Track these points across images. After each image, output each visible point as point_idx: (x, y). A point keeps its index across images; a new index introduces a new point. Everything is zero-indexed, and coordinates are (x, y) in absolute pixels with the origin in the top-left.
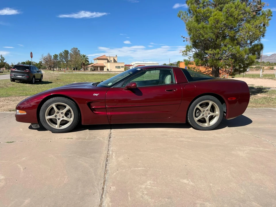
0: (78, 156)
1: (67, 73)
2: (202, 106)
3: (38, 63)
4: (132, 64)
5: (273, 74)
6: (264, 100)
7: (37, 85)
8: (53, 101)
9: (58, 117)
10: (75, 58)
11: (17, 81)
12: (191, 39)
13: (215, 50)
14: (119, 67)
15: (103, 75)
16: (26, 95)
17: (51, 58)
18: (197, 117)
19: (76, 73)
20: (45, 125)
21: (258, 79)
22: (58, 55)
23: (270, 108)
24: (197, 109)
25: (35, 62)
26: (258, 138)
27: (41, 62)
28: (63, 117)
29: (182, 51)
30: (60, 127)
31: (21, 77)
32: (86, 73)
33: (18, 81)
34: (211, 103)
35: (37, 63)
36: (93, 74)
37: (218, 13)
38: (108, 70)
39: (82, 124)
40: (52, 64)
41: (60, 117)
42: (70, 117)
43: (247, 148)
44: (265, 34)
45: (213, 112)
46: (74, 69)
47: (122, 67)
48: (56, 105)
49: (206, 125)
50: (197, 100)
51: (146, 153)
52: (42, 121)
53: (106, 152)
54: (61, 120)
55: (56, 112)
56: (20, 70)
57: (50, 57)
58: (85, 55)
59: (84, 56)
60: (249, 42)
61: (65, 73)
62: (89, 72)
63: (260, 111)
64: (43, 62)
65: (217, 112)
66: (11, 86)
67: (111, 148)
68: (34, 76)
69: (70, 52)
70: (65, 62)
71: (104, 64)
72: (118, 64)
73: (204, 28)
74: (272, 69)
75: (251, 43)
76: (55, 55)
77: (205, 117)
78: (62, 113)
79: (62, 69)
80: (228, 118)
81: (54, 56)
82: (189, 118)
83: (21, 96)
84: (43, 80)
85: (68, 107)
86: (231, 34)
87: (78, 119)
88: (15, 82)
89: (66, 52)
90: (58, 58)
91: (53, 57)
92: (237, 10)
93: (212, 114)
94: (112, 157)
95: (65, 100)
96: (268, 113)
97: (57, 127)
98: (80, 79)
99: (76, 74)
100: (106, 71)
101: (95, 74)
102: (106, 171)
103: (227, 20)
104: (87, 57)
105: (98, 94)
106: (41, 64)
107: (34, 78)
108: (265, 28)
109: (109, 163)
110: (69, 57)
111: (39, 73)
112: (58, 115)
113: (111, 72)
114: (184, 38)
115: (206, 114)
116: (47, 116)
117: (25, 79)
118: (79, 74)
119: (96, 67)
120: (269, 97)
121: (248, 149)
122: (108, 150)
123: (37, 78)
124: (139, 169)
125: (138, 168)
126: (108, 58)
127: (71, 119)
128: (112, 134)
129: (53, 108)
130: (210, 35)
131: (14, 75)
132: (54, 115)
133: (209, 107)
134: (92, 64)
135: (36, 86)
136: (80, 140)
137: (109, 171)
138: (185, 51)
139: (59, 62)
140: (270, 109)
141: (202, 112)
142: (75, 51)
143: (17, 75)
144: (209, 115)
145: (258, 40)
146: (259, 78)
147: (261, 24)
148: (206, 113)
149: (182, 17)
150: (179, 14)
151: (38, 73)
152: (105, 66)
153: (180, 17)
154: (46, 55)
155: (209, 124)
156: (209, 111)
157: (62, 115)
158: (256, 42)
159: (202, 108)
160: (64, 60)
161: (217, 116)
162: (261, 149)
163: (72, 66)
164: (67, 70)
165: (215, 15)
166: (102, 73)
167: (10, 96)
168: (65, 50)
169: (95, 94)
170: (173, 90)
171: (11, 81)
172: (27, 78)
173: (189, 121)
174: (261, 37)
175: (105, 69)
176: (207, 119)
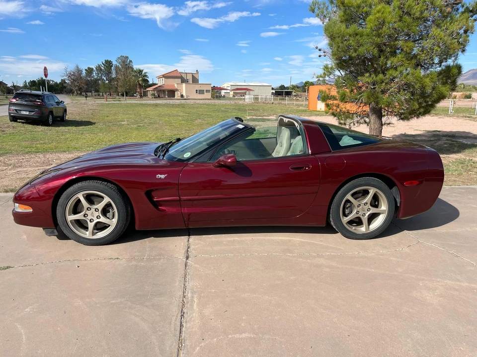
0: (129, 304)
1: (111, 102)
2: (356, 196)
3: (58, 83)
4: (225, 86)
5: (471, 108)
6: (460, 166)
7: (57, 128)
8: (79, 188)
9: (89, 217)
10: (124, 75)
11: (21, 121)
12: (334, 54)
13: (376, 76)
14: (201, 92)
15: (173, 106)
16: (37, 152)
17: (81, 74)
18: (346, 216)
19: (125, 102)
20: (67, 231)
21: (447, 119)
22: (94, 69)
23: (472, 186)
24: (348, 201)
25: (53, 81)
26: (457, 256)
27: (63, 81)
28: (98, 217)
29: (316, 76)
30: (93, 235)
31: (28, 113)
32: (144, 102)
33: (23, 121)
34: (372, 191)
35: (56, 83)
36: (156, 105)
37: (383, 7)
38: (182, 96)
39: (137, 228)
40: (83, 85)
41: (93, 216)
42: (111, 216)
43: (439, 282)
44: (467, 48)
45: (376, 206)
46: (123, 95)
47: (207, 91)
48: (85, 195)
49: (363, 229)
50: (347, 185)
51: (255, 295)
52: (62, 224)
53: (181, 293)
54: (95, 222)
55: (85, 209)
56: (26, 101)
57: (79, 71)
58: (141, 69)
59: (141, 71)
60: (436, 60)
61: (107, 102)
62: (149, 101)
63: (455, 193)
64: (67, 81)
65: (384, 207)
66: (11, 131)
67: (191, 284)
68: (51, 112)
69: (114, 63)
70: (107, 82)
71: (176, 85)
72: (200, 86)
73: (357, 35)
74: (469, 97)
75: (440, 62)
76: (89, 68)
77: (362, 217)
78: (97, 210)
79: (101, 94)
80: (402, 217)
81: (86, 70)
82: (332, 218)
83: (27, 153)
84: (68, 117)
85: (107, 200)
86: (407, 47)
87: (127, 221)
88: (17, 122)
89: (108, 64)
90: (94, 74)
91: (84, 72)
92: (418, 4)
93: (373, 210)
94: (192, 306)
95: (102, 186)
96: (470, 197)
97: (87, 235)
98: (133, 116)
99: (127, 106)
100: (180, 98)
101: (159, 104)
102: (180, 341)
103: (400, 20)
104: (146, 73)
105: (166, 175)
106: (65, 85)
107: (50, 116)
108: (468, 36)
109: (186, 322)
110: (114, 72)
111: (60, 106)
112: (88, 213)
113: (188, 101)
114: (320, 50)
115: (364, 211)
116: (69, 215)
117: (35, 117)
118: (132, 105)
119: (161, 91)
120: (468, 158)
121: (442, 286)
122: (185, 288)
123: (58, 115)
124: (244, 335)
125: (241, 334)
126: (184, 75)
127: (114, 220)
128: (192, 247)
129: (79, 201)
130: (367, 49)
131: (16, 110)
132: (82, 213)
133: (369, 198)
134: (154, 84)
135: (54, 129)
136: (134, 263)
137: (187, 343)
138: (322, 75)
139: (96, 81)
140: (472, 188)
141: (356, 207)
142: (124, 62)
143: (21, 110)
144: (369, 213)
145: (453, 58)
146: (448, 115)
147: (460, 29)
148: (362, 208)
149: (318, 12)
150: (312, 6)
151: (57, 106)
152: (177, 90)
153: (313, 11)
154: (72, 68)
155: (369, 227)
156: (369, 206)
157: (97, 214)
158: (450, 62)
159: (356, 199)
160: (105, 79)
161: (383, 213)
162: (465, 284)
163: (120, 89)
164: (110, 95)
165: (378, 12)
166: (171, 102)
167: (7, 153)
168: (106, 61)
169: (159, 176)
170: (303, 168)
171: (11, 121)
172: (38, 115)
173: (332, 223)
174: (460, 53)
175: (177, 95)
176: (365, 220)
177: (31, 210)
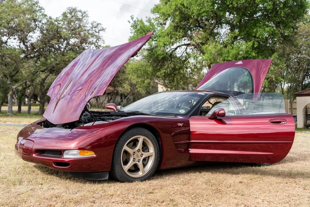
177: (95, 156)
